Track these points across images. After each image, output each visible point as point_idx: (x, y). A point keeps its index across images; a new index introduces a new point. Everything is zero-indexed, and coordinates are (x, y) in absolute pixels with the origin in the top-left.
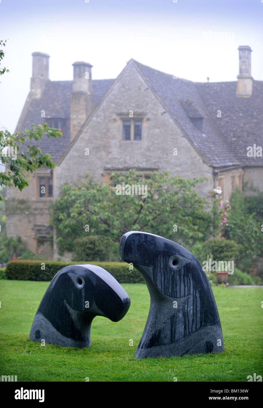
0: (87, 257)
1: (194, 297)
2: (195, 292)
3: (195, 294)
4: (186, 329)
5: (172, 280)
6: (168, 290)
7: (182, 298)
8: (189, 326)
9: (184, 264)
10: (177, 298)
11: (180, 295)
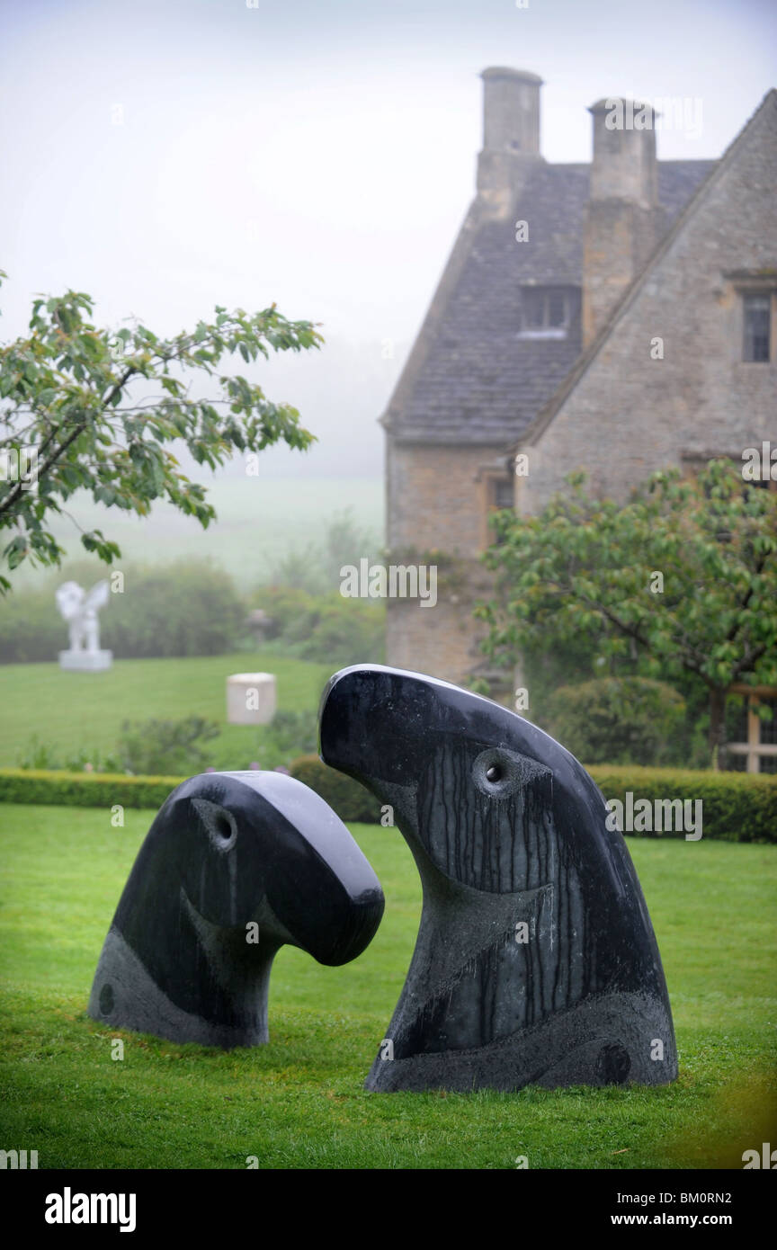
0: (590, 747)
1: (560, 891)
2: (563, 877)
3: (563, 883)
4: (533, 1000)
5: (483, 831)
6: (470, 865)
7: (521, 894)
8: (542, 988)
9: (526, 778)
10: (503, 893)
11: (512, 885)
